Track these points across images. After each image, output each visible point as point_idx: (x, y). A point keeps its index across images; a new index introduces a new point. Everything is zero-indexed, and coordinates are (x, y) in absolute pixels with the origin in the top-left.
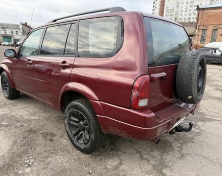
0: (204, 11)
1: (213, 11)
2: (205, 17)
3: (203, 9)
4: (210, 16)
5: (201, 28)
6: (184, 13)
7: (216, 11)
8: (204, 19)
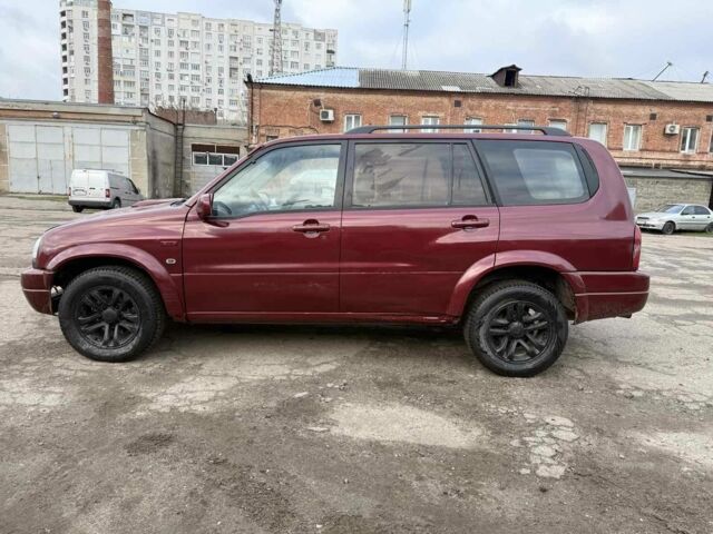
0: (263, 91)
1: (284, 92)
2: (268, 107)
3: (262, 85)
4: (278, 104)
5: (262, 131)
6: (165, 82)
7: (290, 94)
8: (265, 109)
